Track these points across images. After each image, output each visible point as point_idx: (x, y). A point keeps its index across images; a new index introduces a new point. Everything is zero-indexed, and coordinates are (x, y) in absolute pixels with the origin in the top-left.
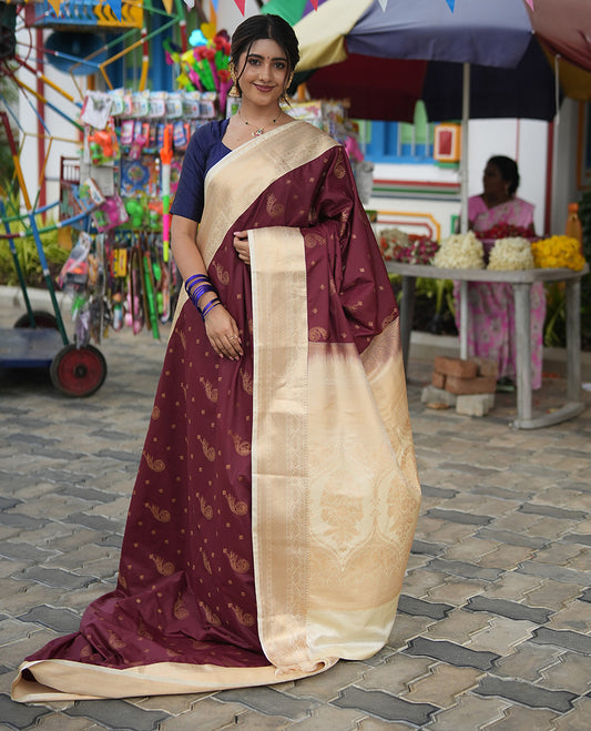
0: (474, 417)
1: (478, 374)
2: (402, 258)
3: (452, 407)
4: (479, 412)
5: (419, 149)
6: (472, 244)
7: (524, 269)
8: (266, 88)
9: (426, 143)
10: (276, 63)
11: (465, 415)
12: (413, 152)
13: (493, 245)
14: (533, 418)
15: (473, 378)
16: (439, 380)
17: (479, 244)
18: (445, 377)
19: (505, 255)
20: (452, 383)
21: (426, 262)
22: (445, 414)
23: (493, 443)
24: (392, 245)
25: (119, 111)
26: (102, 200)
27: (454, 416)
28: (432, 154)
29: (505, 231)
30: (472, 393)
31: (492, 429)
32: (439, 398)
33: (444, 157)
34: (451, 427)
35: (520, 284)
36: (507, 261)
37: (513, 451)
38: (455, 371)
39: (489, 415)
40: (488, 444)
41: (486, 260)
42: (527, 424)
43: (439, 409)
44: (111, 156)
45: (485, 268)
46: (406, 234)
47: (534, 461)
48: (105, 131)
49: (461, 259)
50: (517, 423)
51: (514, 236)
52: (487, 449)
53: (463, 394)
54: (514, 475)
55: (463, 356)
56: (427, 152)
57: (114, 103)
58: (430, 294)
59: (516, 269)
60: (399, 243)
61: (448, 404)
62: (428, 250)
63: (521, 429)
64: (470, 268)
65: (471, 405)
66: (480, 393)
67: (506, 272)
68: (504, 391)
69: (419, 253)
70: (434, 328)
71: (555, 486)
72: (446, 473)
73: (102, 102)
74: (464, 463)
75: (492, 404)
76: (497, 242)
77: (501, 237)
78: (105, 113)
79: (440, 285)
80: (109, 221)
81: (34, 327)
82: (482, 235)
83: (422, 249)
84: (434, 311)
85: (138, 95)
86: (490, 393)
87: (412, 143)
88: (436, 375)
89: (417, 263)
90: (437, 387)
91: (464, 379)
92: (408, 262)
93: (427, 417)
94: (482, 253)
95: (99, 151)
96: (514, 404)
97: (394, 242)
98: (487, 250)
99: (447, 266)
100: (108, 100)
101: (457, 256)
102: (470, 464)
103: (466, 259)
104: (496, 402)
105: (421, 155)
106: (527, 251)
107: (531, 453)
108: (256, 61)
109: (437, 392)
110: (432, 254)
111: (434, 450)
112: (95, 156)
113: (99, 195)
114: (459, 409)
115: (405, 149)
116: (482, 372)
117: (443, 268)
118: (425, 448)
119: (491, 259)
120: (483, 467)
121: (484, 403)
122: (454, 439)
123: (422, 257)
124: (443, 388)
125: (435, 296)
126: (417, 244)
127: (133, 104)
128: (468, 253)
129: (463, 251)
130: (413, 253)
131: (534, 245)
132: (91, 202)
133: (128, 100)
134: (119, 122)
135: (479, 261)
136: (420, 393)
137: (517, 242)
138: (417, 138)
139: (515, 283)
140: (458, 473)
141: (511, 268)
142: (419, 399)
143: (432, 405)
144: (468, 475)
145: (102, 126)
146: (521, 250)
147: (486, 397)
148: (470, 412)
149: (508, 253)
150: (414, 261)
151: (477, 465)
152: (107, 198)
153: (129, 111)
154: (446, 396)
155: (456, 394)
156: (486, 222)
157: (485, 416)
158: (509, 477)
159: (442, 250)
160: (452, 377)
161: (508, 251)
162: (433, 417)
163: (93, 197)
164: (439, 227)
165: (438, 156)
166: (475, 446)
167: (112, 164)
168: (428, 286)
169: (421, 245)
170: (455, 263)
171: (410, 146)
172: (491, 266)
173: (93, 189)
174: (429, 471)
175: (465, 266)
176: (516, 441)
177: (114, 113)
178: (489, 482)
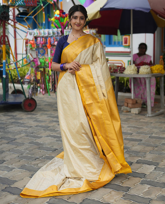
0: (136, 114)
1: (137, 102)
2: (115, 72)
3: (130, 112)
4: (137, 113)
5: (119, 43)
6: (134, 67)
7: (148, 74)
8: (79, 25)
9: (121, 41)
10: (81, 18)
11: (134, 113)
12: (117, 43)
13: (140, 68)
14: (152, 114)
15: (135, 104)
16: (126, 104)
17: (136, 67)
18: (128, 103)
19: (143, 70)
20: (130, 105)
21: (122, 73)
22: (128, 113)
23: (141, 120)
24: (113, 68)
25: (36, 35)
26: (33, 59)
27: (131, 114)
28: (122, 44)
29: (143, 64)
30: (135, 108)
31: (141, 117)
32: (126, 109)
33: (126, 45)
34: (130, 117)
35: (147, 78)
36: (144, 72)
37: (147, 122)
38: (130, 102)
39: (140, 113)
40: (140, 121)
41: (138, 72)
42: (150, 115)
43: (126, 112)
44: (34, 47)
45: (138, 74)
46: (116, 66)
47: (152, 125)
48: (32, 40)
49: (131, 72)
50: (147, 115)
51: (146, 65)
52: (140, 122)
53: (133, 108)
54: (147, 128)
55: (132, 98)
56: (121, 43)
57: (34, 33)
58: (123, 82)
59: (146, 74)
60: (114, 68)
61: (129, 111)
62: (122, 69)
63: (148, 117)
64: (134, 74)
65: (135, 111)
66: (137, 107)
67: (144, 75)
68: (144, 107)
69: (120, 70)
70: (124, 91)
71: (158, 131)
72: (129, 128)
73: (31, 33)
74: (134, 126)
75: (140, 110)
76: (141, 67)
77: (142, 65)
78: (32, 36)
79: (125, 79)
80: (35, 64)
81: (16, 94)
82: (137, 65)
83: (121, 69)
84: (124, 86)
85: (41, 30)
86: (140, 107)
87: (117, 41)
88: (125, 103)
89: (120, 73)
90: (126, 106)
91: (133, 104)
92: (117, 73)
93: (123, 114)
94: (137, 70)
95: (31, 46)
96: (147, 110)
97: (113, 67)
98: (138, 69)
99: (128, 74)
100: (33, 32)
101: (130, 71)
102: (135, 126)
103: (133, 72)
104: (141, 110)
105: (119, 44)
106: (149, 69)
107: (152, 123)
108: (76, 18)
109: (126, 108)
110: (123, 71)
111: (126, 123)
112: (30, 47)
113: (32, 58)
114: (132, 112)
115: (115, 43)
116: (138, 102)
117: (127, 74)
118: (123, 122)
119: (139, 71)
120: (139, 127)
121: (138, 110)
122: (131, 120)
123: (121, 71)
124: (127, 106)
125: (124, 82)
126: (119, 68)
127: (39, 33)
128: (133, 70)
129: (132, 69)
130: (118, 71)
131: (151, 67)
132: (30, 60)
133: (38, 32)
134: (36, 38)
135: (136, 72)
136: (121, 108)
137: (146, 67)
138: (118, 40)
139: (146, 78)
140: (132, 128)
141: (145, 73)
142: (121, 110)
143: (124, 111)
144: (135, 129)
145: (31, 39)
146: (148, 69)
147: (139, 108)
148: (135, 113)
149: (144, 70)
150: (119, 72)
151: (137, 126)
152: (35, 58)
153: (38, 35)
154: (128, 109)
155: (131, 108)
156: (138, 61)
157: (139, 113)
158: (146, 129)
159: (126, 70)
160: (130, 104)
161: (144, 69)
162: (125, 114)
163: (30, 58)
164: (124, 64)
165: (124, 44)
166: (137, 121)
167: (34, 49)
168: (122, 80)
169: (120, 68)
170: (130, 73)
171: (116, 42)
172: (140, 73)
173: (30, 56)
174: (125, 128)
175: (132, 74)
176: (147, 120)
177: (35, 36)
178: (141, 131)
